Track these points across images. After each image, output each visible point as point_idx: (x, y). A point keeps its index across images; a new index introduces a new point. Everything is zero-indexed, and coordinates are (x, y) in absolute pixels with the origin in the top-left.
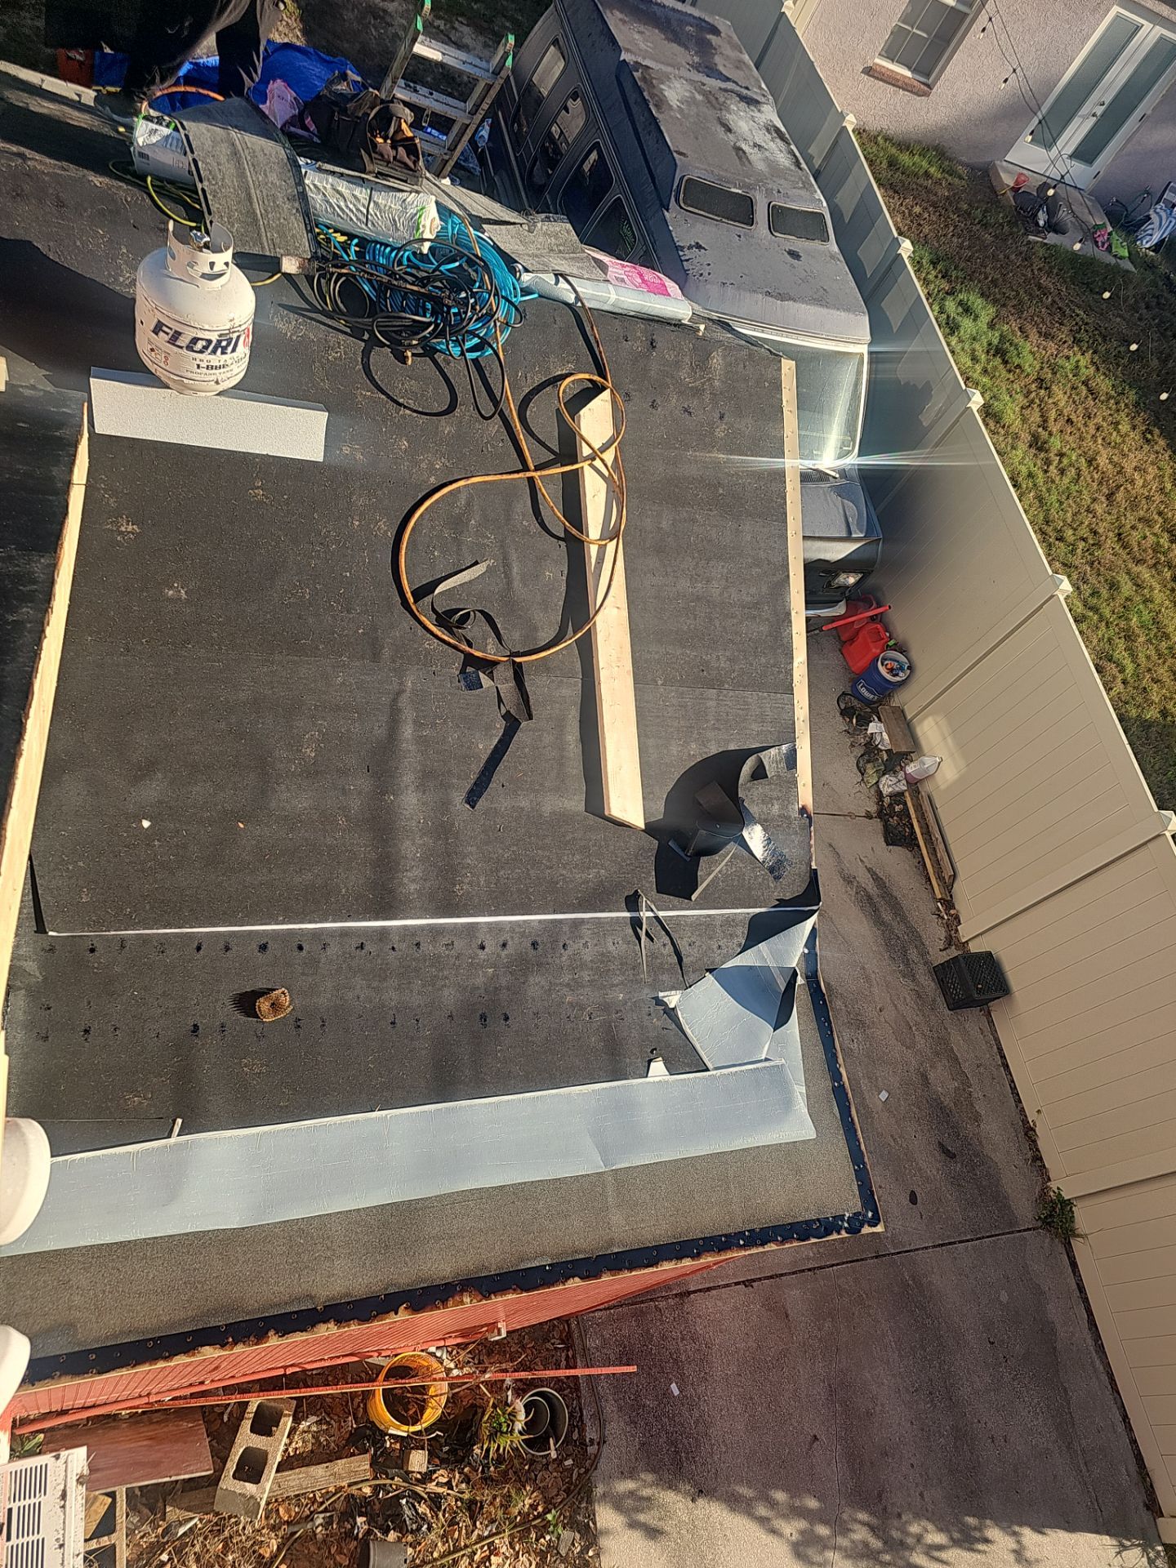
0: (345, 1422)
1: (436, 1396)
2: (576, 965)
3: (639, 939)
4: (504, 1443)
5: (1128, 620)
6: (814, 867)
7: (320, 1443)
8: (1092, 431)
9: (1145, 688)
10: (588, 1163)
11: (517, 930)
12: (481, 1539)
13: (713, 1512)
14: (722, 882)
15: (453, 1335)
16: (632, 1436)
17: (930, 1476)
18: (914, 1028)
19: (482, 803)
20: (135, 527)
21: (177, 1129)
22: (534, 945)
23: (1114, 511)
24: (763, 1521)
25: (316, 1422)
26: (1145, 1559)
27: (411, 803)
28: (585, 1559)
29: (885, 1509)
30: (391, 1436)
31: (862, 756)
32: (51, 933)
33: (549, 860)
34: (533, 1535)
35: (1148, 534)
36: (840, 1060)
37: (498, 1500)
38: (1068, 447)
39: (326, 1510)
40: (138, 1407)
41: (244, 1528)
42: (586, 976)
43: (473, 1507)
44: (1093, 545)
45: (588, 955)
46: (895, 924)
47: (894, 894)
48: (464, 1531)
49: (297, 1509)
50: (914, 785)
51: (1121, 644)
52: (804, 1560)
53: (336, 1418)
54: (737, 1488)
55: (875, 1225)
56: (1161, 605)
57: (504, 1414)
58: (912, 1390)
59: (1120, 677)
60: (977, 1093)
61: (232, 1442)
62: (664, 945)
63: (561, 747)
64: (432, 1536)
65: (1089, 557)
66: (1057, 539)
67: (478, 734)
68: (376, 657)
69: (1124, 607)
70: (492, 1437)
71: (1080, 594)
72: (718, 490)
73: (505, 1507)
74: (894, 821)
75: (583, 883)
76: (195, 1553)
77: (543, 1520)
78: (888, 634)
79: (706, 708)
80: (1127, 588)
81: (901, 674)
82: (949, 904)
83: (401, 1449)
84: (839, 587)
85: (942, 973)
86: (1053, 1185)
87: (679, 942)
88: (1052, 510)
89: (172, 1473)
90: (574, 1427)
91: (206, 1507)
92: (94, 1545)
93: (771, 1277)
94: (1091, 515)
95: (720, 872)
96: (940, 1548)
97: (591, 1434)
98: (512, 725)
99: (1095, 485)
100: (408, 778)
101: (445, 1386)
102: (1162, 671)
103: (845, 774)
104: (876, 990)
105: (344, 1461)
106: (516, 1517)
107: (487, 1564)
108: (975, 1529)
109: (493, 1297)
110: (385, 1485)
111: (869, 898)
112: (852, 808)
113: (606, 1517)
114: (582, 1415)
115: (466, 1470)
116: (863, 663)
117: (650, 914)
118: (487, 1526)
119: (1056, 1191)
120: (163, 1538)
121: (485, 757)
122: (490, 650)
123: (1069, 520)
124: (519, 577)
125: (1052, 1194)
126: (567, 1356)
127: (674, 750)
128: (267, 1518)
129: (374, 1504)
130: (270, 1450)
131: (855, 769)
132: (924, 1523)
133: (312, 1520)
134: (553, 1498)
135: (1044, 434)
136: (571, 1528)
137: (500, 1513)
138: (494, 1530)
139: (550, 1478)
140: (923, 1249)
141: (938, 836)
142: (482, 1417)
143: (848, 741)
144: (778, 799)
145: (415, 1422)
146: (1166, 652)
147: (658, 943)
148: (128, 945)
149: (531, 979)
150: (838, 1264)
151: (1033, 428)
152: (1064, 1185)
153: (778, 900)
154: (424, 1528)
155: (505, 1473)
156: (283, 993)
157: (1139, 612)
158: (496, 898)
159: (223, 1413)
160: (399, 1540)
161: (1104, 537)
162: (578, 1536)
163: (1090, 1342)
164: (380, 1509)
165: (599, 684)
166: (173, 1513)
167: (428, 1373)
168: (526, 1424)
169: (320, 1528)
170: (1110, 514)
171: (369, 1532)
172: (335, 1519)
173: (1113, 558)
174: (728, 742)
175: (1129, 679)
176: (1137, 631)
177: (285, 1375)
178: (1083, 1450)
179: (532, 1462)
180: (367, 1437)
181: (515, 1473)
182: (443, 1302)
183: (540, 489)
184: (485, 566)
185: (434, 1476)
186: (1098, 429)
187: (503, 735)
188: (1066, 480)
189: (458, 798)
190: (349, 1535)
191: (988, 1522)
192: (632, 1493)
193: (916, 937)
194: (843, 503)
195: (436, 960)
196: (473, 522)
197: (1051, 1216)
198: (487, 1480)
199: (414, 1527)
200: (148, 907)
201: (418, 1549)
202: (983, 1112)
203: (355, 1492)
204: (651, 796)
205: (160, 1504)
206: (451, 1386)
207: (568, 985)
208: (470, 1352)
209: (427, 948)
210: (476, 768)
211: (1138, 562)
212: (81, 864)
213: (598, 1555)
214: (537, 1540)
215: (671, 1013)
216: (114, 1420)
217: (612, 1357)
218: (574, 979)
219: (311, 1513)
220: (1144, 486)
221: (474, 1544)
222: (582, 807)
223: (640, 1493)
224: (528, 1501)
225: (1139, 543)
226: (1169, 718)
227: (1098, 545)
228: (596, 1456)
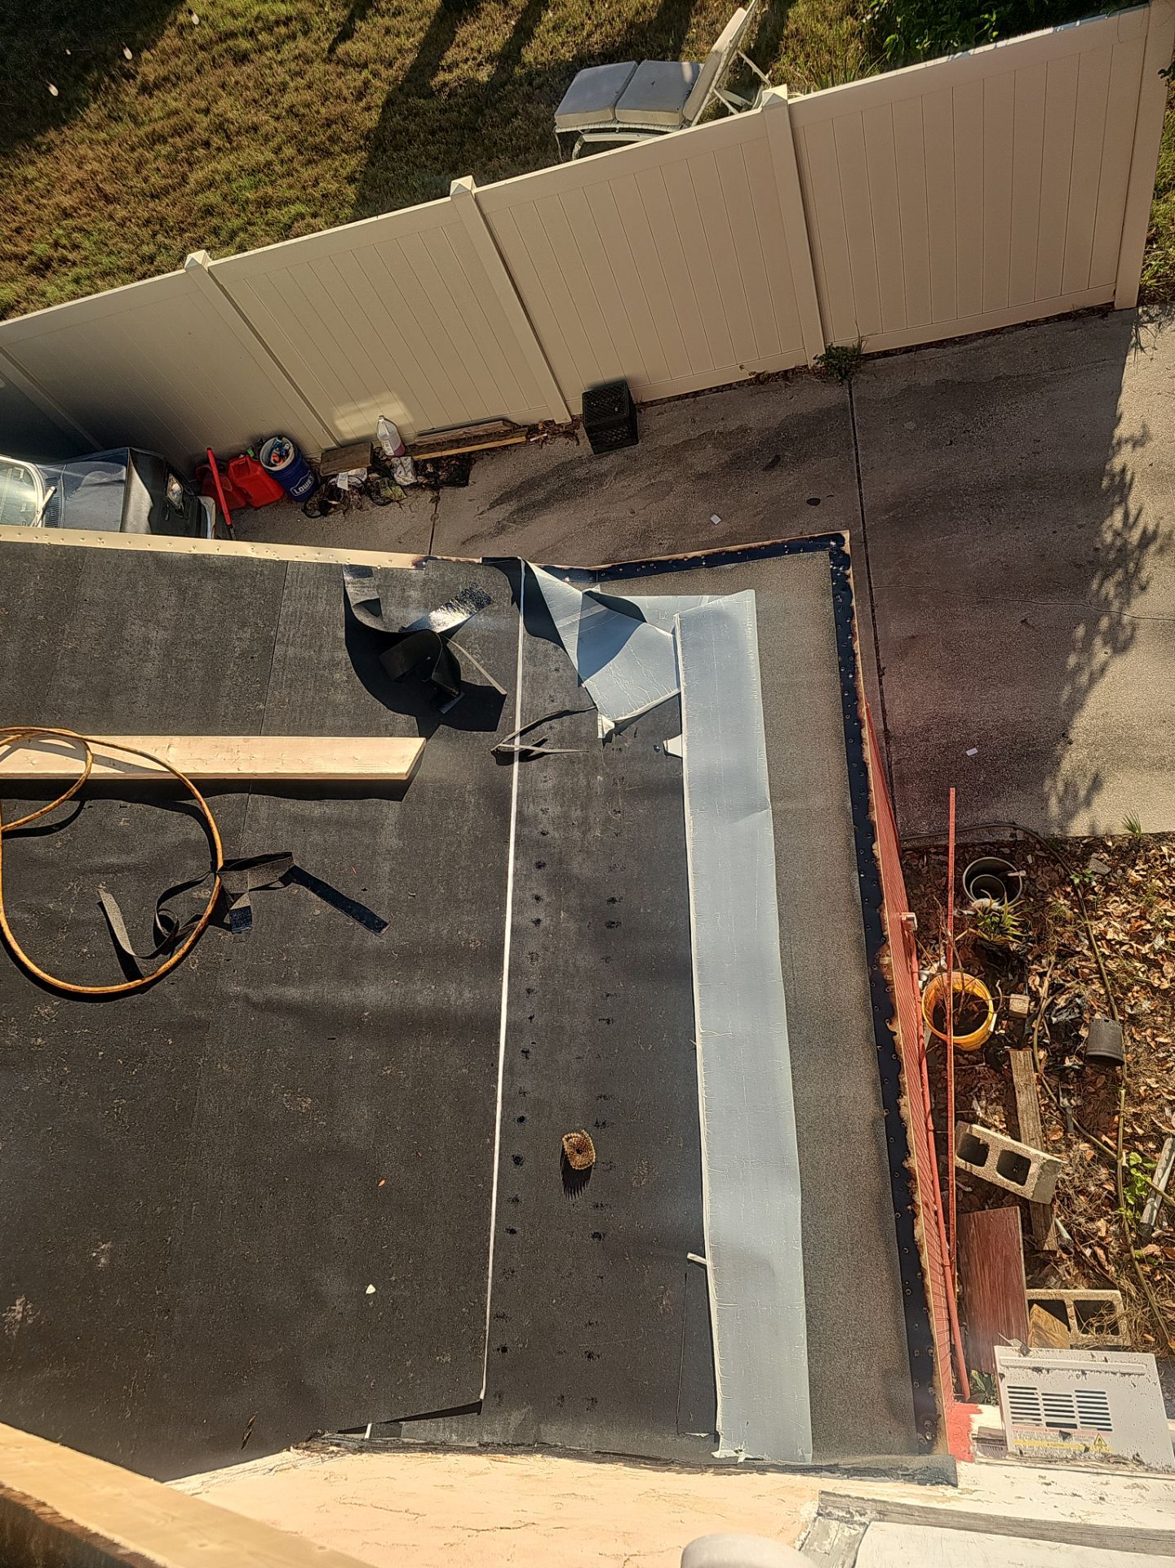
0: (979, 1073)
1: (963, 983)
2: (564, 821)
3: (543, 754)
4: (1010, 920)
5: (247, 201)
6: (480, 561)
7: (997, 1098)
8: (32, 208)
9: (323, 196)
10: (763, 825)
11: (522, 883)
12: (1091, 948)
13: (1082, 724)
14: (489, 660)
15: (909, 964)
16: (1010, 796)
17: (1064, 516)
18: (653, 481)
19: (382, 915)
20: (18, 1303)
21: (699, 1259)
22: (540, 866)
23: (126, 197)
24: (1092, 681)
25: (978, 1101)
26: (1149, 326)
27: (374, 993)
28: (1115, 850)
29: (1090, 563)
30: (995, 1029)
31: (372, 499)
32: (482, 1396)
33: (451, 844)
34: (1091, 897)
35: (154, 166)
36: (680, 556)
37: (1058, 929)
38: (48, 236)
39: (1057, 1096)
40: (953, 1276)
41: (1068, 1174)
42: (576, 814)
43: (1063, 953)
44: (161, 225)
45: (554, 810)
46: (549, 487)
47: (518, 484)
48: (1083, 963)
49: (1054, 1123)
50: (406, 449)
51: (273, 213)
52: (1129, 644)
53: (975, 1082)
54: (1063, 700)
55: (843, 539)
56: (234, 164)
57: (983, 919)
58: (988, 525)
59: (309, 219)
60: (720, 427)
61: (991, 1184)
62: (551, 728)
63: (326, 822)
64: (1086, 994)
65: (175, 232)
66: (152, 263)
67: (304, 915)
68: (202, 1025)
69: (233, 203)
70: (1003, 932)
71: (214, 248)
72: (40, 621)
73: (1064, 922)
74: (443, 475)
75: (479, 809)
76: (1086, 1222)
77: (1079, 887)
78: (242, 456)
79: (295, 658)
80: (212, 197)
81: (286, 447)
82: (532, 430)
83: (1007, 1019)
84: (183, 501)
85: (602, 445)
86: (811, 363)
87: (551, 711)
88: (119, 263)
89: (1016, 1247)
90: (998, 851)
91: (1046, 1210)
92: (1073, 1322)
93: (877, 649)
94: (128, 223)
95: (479, 662)
96: (1126, 515)
97: (1006, 836)
98: (296, 876)
99: (94, 214)
100: (346, 995)
101: (956, 975)
102: (306, 174)
103: (391, 518)
104: (614, 515)
105: (1015, 1076)
106: (1075, 913)
107: (1113, 942)
108: (1112, 480)
109: (886, 933)
110: (1039, 1037)
111: (520, 510)
112: (428, 516)
113: (1079, 827)
114: (988, 843)
115: (1030, 958)
116: (272, 487)
117: (517, 740)
118: (1080, 941)
119: (816, 361)
120: (1071, 1253)
121: (330, 908)
122: (208, 895)
123: (132, 247)
124: (124, 857)
125: (819, 366)
126: (935, 853)
127: (340, 698)
128: (1060, 1152)
129: (1055, 1048)
130: (1001, 1148)
131: (386, 508)
132: (1104, 527)
133: (1064, 1109)
134: (1060, 877)
135: (31, 260)
136: (1087, 860)
137: (1070, 928)
138: (1085, 934)
139: (1043, 877)
140: (861, 499)
141: (461, 431)
142: (985, 940)
143: (355, 512)
144: (404, 590)
145: (985, 1006)
146: (285, 167)
147: (549, 735)
148: (502, 1311)
149: (576, 871)
150: (870, 583)
151: (23, 271)
152: (810, 353)
153: (512, 604)
154: (1078, 1001)
155: (1035, 920)
156: (568, 1139)
157: (240, 188)
158: (487, 904)
159: (964, 1192)
160: (1087, 1026)
161: (154, 213)
162: (1094, 855)
163: (956, 349)
164: (1060, 1043)
165: (256, 774)
166: (1050, 1244)
167: (942, 990)
168: (994, 898)
169: (1072, 1101)
170: (128, 203)
171: (1079, 1055)
172: (1066, 1086)
173: (179, 206)
174: (335, 637)
175: (312, 211)
176: (261, 193)
177: (934, 1131)
178: (1052, 369)
179: (1027, 894)
180: (994, 1055)
181: (1036, 911)
182: (888, 985)
183: (18, 825)
184: (105, 894)
185: (1034, 989)
186: (30, 201)
187: (307, 887)
188: (87, 244)
189: (373, 940)
190: (1079, 1073)
191: (1108, 467)
192: (1060, 801)
193: (562, 469)
194: (86, 486)
195: (547, 973)
196: (51, 906)
197: (840, 370)
198: (1040, 939)
199: (1077, 1011)
200: (462, 1288)
201: (1096, 1008)
202: (738, 423)
203: (1043, 1066)
204: (390, 727)
205: (1041, 1256)
206: (956, 967)
207: (584, 833)
208: (925, 947)
209: (534, 981)
210: (342, 918)
211: (184, 179)
212: (408, 1363)
213: (1112, 837)
214: (1095, 894)
215: (620, 727)
216: (963, 1299)
217: (939, 810)
218: (578, 827)
219: (1058, 1109)
220: (100, 162)
221: (1096, 954)
222: (395, 804)
223: (1061, 793)
224: (1062, 901)
225: (164, 177)
226: (357, 176)
227: (162, 220)
228: (1026, 833)
